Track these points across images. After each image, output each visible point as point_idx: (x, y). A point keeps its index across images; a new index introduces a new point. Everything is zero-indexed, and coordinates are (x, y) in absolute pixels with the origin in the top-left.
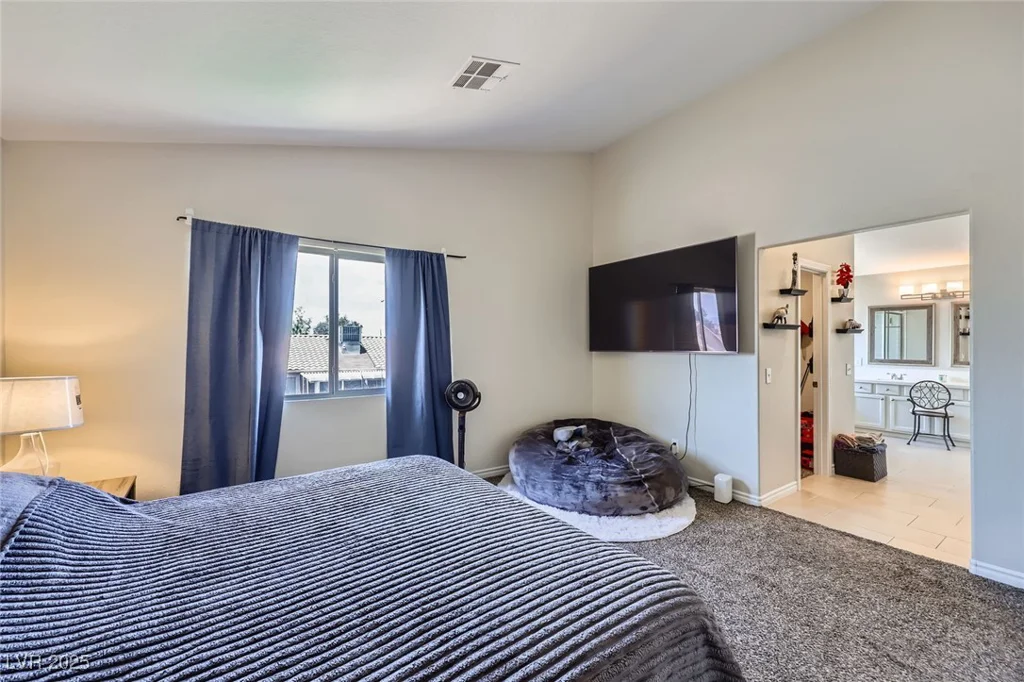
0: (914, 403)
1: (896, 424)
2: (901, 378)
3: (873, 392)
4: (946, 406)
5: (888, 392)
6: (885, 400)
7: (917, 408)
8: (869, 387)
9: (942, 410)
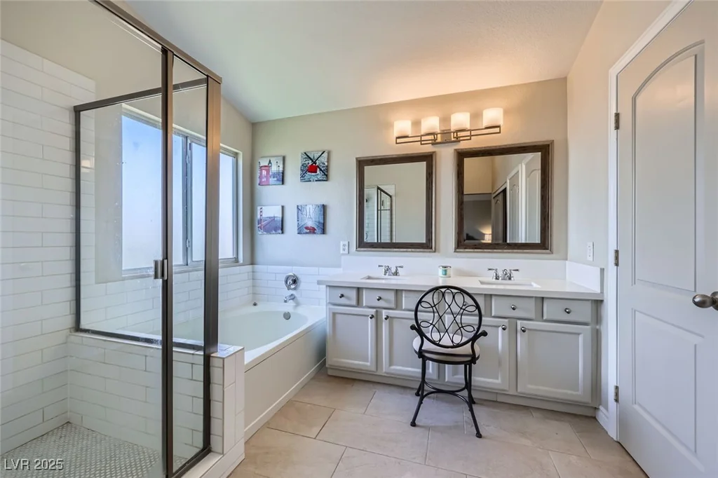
0: (422, 335)
1: (391, 363)
2: (396, 274)
3: (359, 303)
4: (473, 340)
5: (382, 303)
6: (376, 317)
7: (428, 346)
8: (353, 294)
9: (467, 349)
